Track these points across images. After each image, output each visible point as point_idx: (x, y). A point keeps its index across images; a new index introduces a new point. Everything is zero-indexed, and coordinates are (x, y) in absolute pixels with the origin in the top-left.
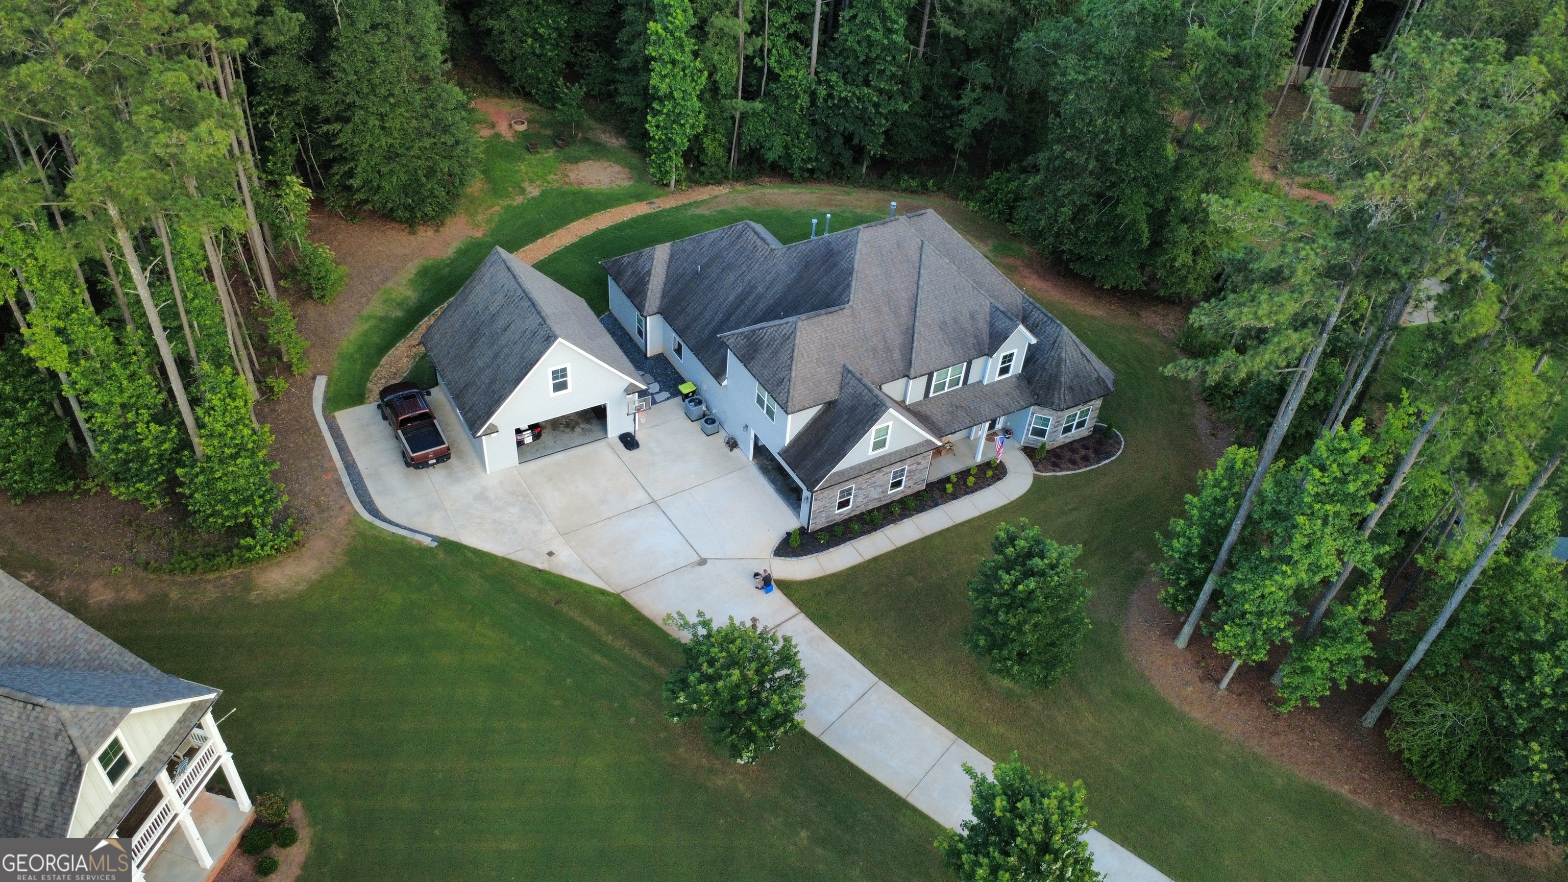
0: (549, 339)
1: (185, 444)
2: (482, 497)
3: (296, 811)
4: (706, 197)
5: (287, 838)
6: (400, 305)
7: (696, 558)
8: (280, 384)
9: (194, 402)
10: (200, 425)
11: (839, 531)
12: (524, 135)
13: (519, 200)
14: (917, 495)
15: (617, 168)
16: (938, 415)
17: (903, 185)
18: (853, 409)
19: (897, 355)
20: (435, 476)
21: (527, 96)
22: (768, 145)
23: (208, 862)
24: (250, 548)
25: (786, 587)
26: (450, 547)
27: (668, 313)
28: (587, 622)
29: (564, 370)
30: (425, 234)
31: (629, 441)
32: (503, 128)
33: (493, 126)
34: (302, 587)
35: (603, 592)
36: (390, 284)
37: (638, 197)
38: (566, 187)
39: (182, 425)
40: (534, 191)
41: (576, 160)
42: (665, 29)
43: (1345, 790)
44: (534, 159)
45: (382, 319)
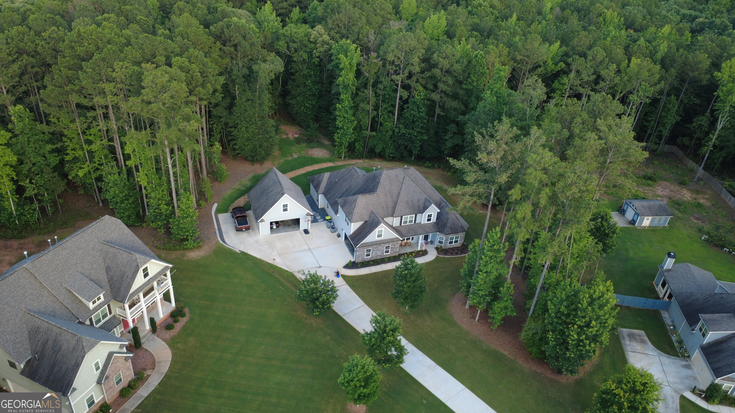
0: (283, 194)
1: (173, 213)
2: (257, 242)
3: (186, 310)
4: (354, 163)
5: (183, 315)
6: (244, 186)
7: (318, 266)
8: (203, 203)
9: (178, 200)
10: (179, 207)
11: (365, 264)
12: (297, 138)
13: (290, 158)
14: (394, 257)
15: (326, 151)
16: (403, 231)
17: (426, 165)
18: (372, 223)
19: (390, 209)
20: (244, 235)
21: (301, 126)
22: (376, 147)
23: (161, 316)
24: (186, 245)
25: (344, 277)
26: (244, 254)
27: (325, 194)
28: (280, 278)
29: (287, 205)
30: (257, 166)
31: (306, 232)
32: (290, 136)
33: (287, 134)
34: (199, 258)
35: (287, 271)
36: (243, 180)
37: (330, 161)
38: (307, 156)
39: (173, 207)
40: (295, 156)
41: (312, 148)
42: (342, 107)
43: (506, 353)
44: (298, 146)
45: (238, 190)
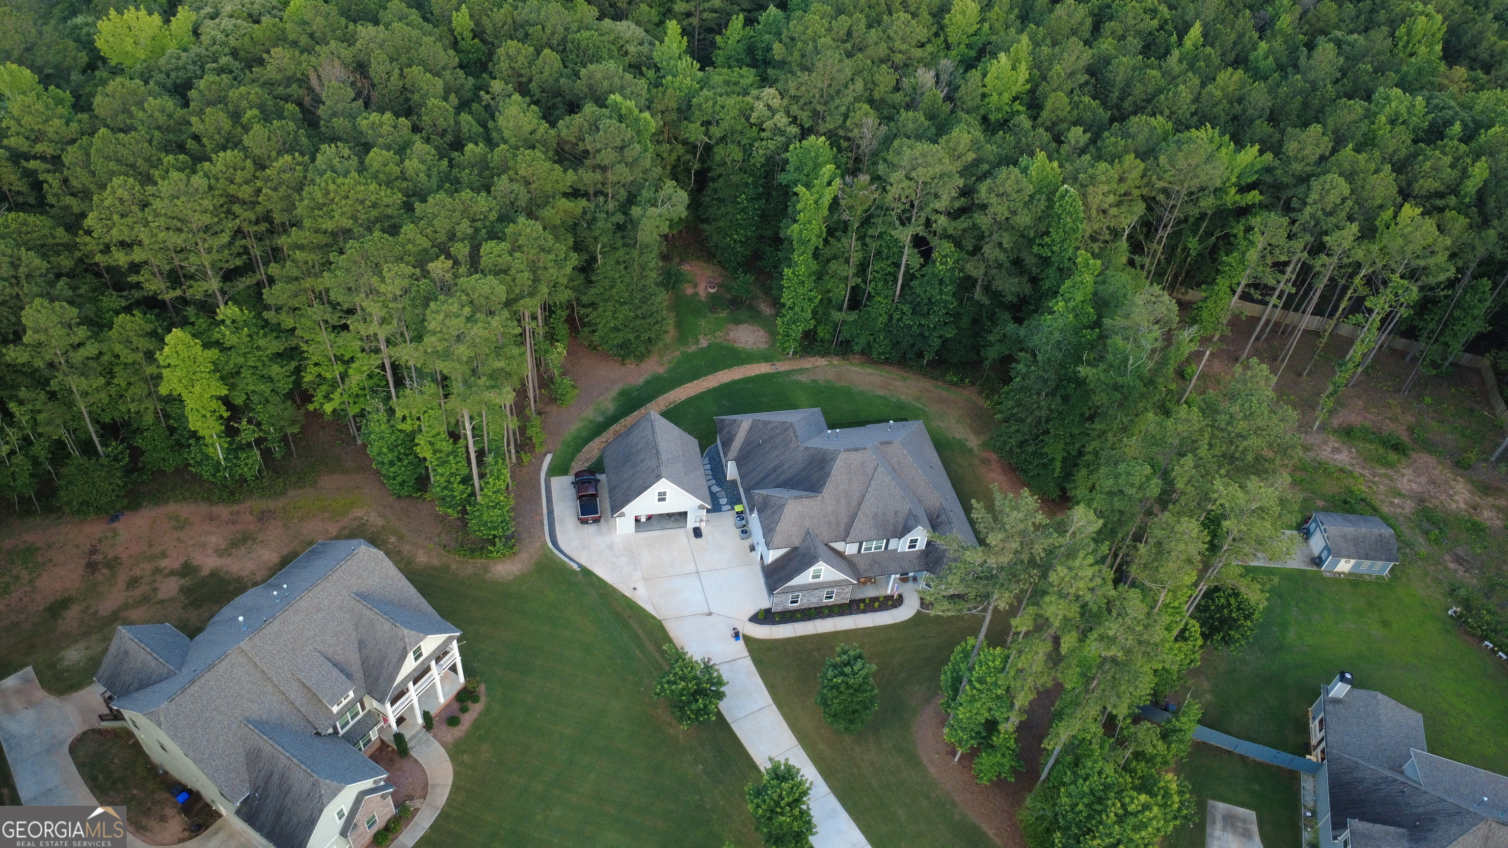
0: (658, 477)
1: (473, 494)
2: (610, 547)
3: (482, 688)
4: (809, 366)
5: (475, 699)
6: (603, 413)
7: (707, 611)
8: (526, 458)
9: (482, 476)
11: (788, 616)
12: (712, 296)
13: (693, 348)
14: (841, 606)
15: (762, 333)
18: (804, 555)
19: (842, 528)
20: (591, 529)
21: (724, 268)
23: (442, 700)
24: (491, 552)
25: (748, 640)
26: (586, 572)
27: (740, 462)
28: (640, 632)
29: (665, 493)
30: (631, 366)
31: (697, 533)
32: (701, 290)
33: (695, 286)
35: (653, 617)
36: (601, 399)
37: (766, 358)
38: (725, 343)
40: (704, 343)
41: (737, 322)
44: (712, 317)
45: (591, 422)
